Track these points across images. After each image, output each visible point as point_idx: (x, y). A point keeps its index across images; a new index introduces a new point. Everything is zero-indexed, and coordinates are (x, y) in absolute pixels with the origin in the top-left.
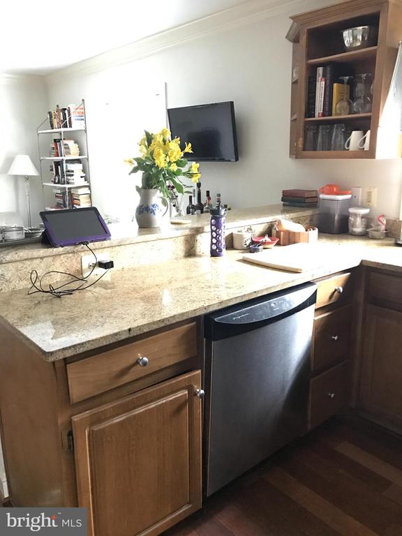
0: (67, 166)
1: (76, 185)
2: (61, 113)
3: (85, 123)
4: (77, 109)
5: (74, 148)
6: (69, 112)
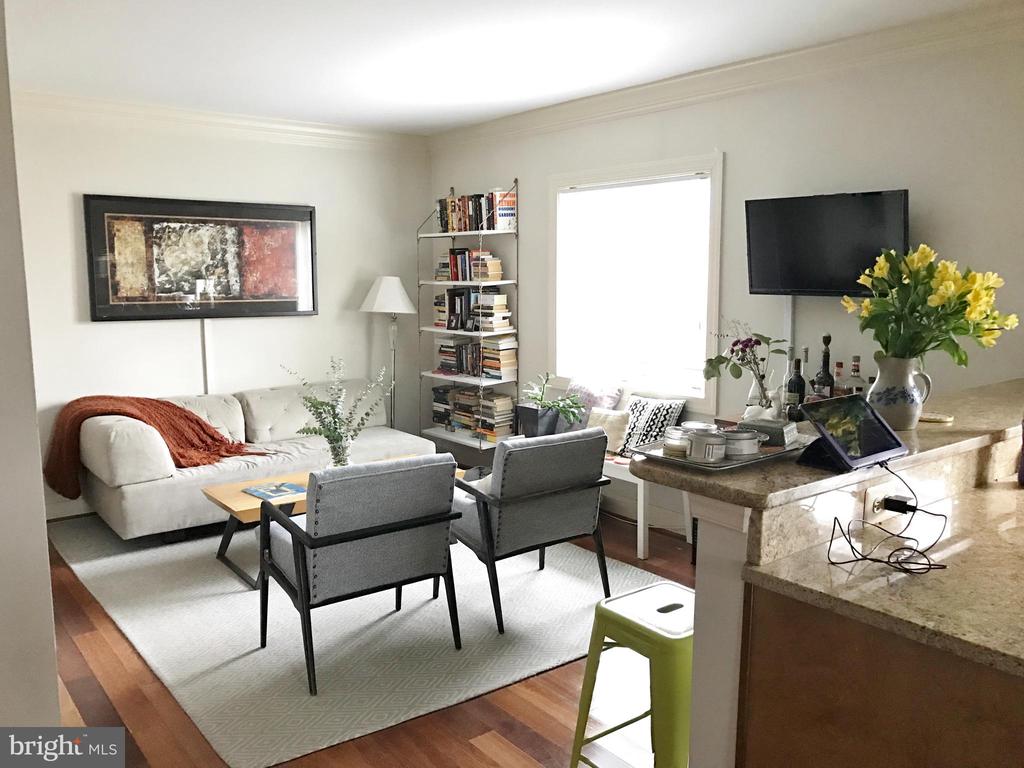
0: (476, 298)
1: (496, 332)
2: (470, 203)
3: (517, 222)
4: (505, 196)
5: (493, 265)
6: (491, 201)
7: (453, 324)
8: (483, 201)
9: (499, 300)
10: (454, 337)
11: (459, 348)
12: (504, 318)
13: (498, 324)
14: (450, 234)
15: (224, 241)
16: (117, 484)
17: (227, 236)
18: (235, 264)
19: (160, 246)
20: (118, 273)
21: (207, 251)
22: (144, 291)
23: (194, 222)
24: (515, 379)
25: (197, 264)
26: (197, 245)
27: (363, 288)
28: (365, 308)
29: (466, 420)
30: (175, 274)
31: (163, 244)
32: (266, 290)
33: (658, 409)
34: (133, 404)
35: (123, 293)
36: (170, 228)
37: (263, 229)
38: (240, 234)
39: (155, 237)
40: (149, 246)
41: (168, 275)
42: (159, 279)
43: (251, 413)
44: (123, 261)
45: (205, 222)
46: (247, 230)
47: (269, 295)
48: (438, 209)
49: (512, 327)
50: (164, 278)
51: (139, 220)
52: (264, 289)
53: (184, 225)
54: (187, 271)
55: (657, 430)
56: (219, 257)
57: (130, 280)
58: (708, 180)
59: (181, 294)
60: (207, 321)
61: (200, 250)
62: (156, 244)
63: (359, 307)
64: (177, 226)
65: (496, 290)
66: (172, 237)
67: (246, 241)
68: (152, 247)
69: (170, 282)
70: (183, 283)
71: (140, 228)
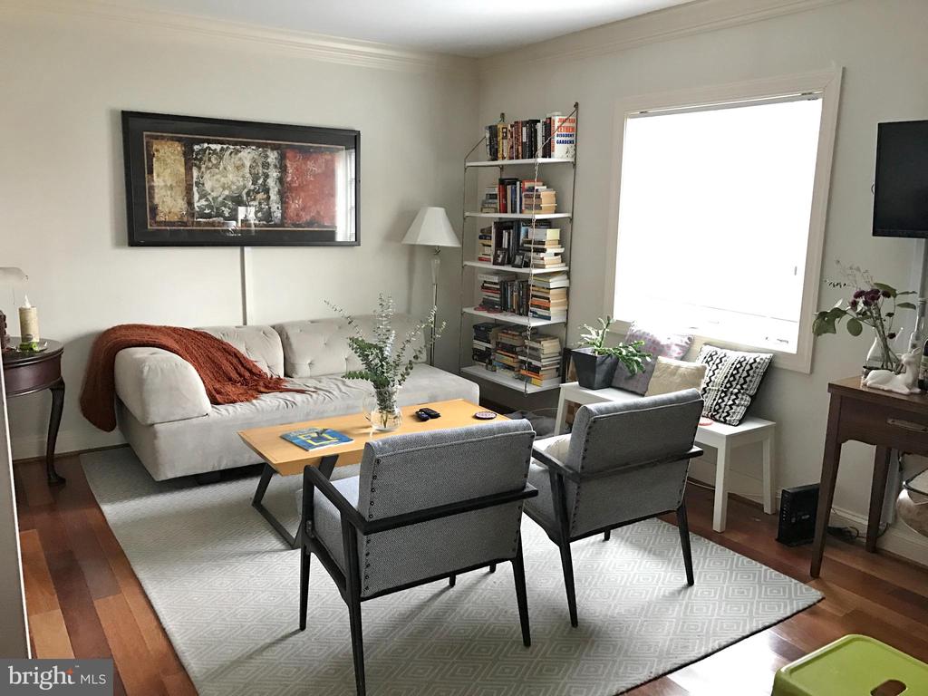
0: (527, 232)
1: (548, 270)
2: (524, 129)
3: (575, 150)
4: (564, 121)
5: (547, 195)
6: (548, 126)
7: (500, 260)
8: (539, 126)
9: (552, 235)
10: (497, 273)
11: (504, 285)
12: (556, 254)
13: (550, 261)
14: (500, 162)
15: (266, 165)
16: (149, 422)
17: (269, 160)
18: (276, 189)
19: (199, 168)
20: (156, 196)
21: (248, 175)
22: (182, 216)
23: (235, 144)
24: (564, 320)
25: (238, 188)
26: (238, 168)
27: (406, 219)
28: (408, 240)
29: (509, 361)
30: (215, 199)
31: (203, 166)
32: (308, 218)
33: (740, 362)
34: (169, 335)
35: (160, 218)
36: (210, 149)
37: (306, 153)
38: (282, 158)
39: (196, 159)
40: (188, 169)
41: (207, 200)
42: (198, 203)
43: (290, 345)
44: (162, 184)
45: (247, 144)
46: (290, 154)
47: (310, 224)
48: (488, 135)
49: (564, 264)
50: (203, 202)
51: (179, 140)
52: (306, 217)
53: (225, 146)
54: (227, 196)
55: (739, 387)
56: (260, 181)
57: (168, 200)
58: (820, 101)
59: (221, 219)
60: (247, 250)
61: (241, 174)
62: (196, 165)
63: (402, 240)
64: (218, 147)
65: (547, 224)
66: (213, 159)
67: (288, 165)
68: (191, 169)
69: (209, 206)
70: (223, 208)
71: (179, 148)
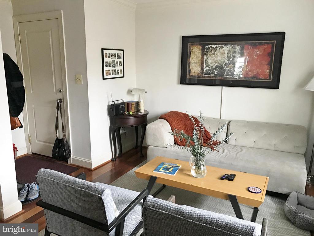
15: (234, 52)
17: (236, 50)
19: (207, 55)
20: (191, 66)
21: (226, 57)
22: (199, 73)
23: (222, 44)
25: (221, 63)
26: (222, 54)
30: (212, 67)
31: (209, 54)
32: (252, 75)
35: (192, 74)
36: (211, 47)
38: (242, 49)
39: (206, 51)
40: (203, 56)
41: (209, 67)
42: (206, 68)
44: (193, 62)
45: (227, 44)
46: (246, 47)
47: (253, 77)
50: (207, 68)
51: (200, 45)
53: (217, 46)
54: (217, 66)
57: (195, 69)
59: (213, 75)
60: (223, 87)
61: (223, 56)
64: (215, 46)
66: (212, 51)
67: (245, 52)
68: (204, 56)
69: (209, 70)
70: (215, 71)
71: (200, 48)
